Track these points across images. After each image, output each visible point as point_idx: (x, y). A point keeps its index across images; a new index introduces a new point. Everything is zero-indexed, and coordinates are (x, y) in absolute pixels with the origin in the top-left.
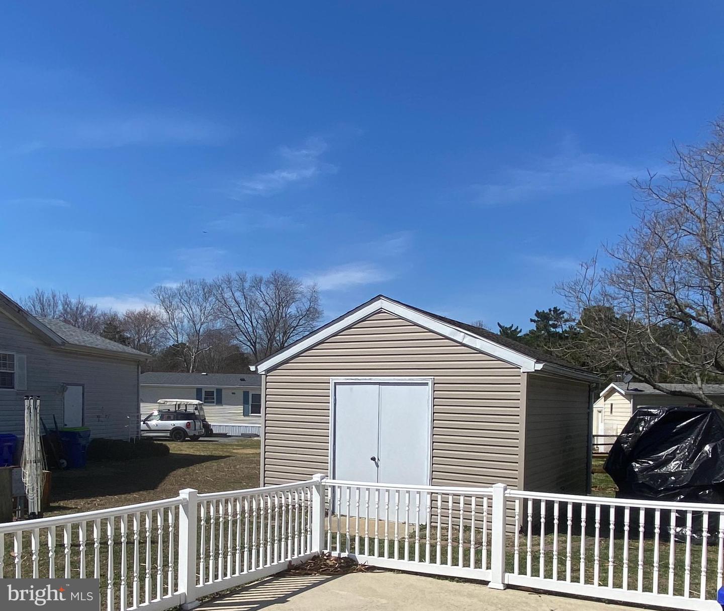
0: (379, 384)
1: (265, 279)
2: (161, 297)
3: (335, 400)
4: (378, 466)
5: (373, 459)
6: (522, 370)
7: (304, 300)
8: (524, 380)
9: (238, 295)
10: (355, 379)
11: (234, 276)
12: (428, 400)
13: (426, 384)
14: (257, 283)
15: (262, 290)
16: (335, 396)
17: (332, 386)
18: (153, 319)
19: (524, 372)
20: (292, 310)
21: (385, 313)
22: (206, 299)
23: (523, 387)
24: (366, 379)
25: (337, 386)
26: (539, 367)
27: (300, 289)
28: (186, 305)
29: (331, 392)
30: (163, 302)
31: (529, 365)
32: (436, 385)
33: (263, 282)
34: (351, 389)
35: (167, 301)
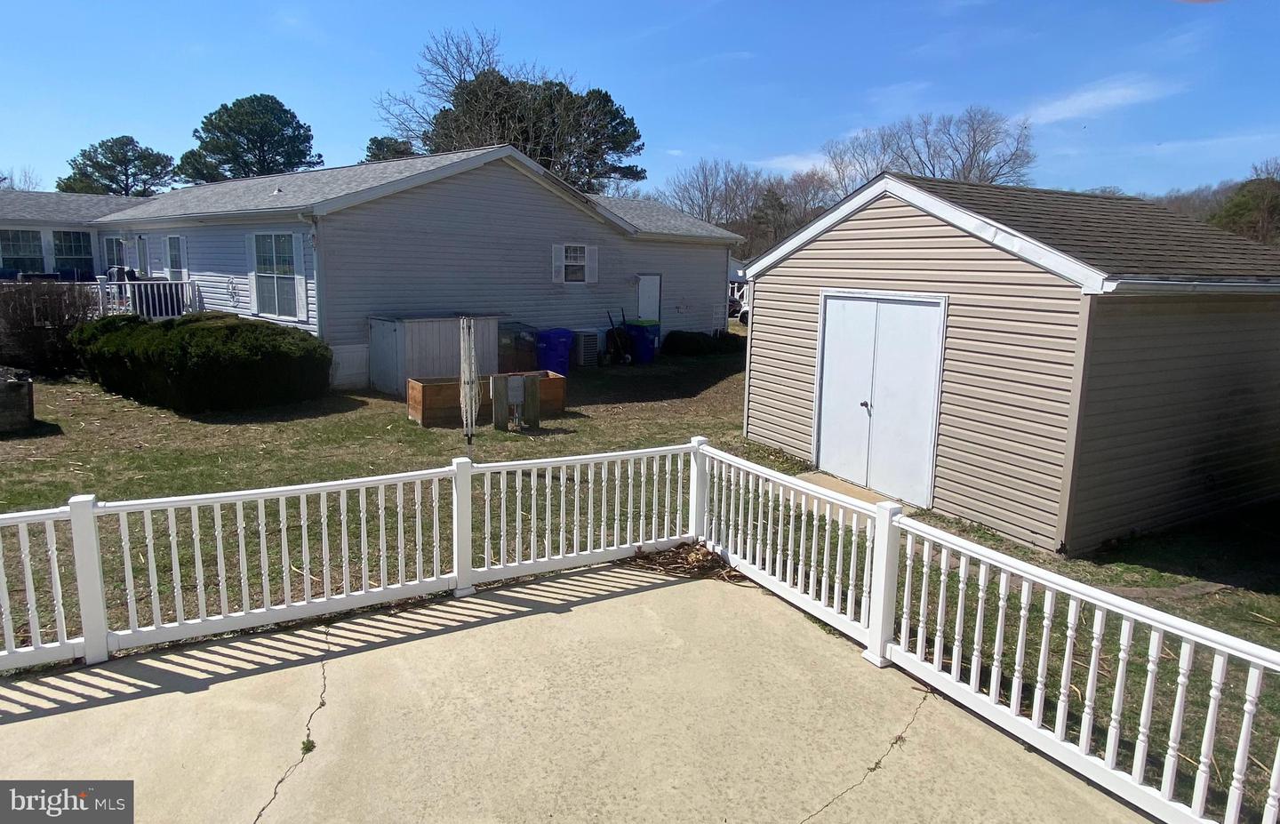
0: (878, 300)
1: (956, 118)
2: (832, 153)
3: (825, 319)
4: (870, 416)
5: (865, 404)
6: (1083, 291)
7: (1009, 141)
8: (1084, 308)
9: (919, 142)
10: (849, 293)
11: (916, 119)
12: (939, 328)
13: (937, 304)
14: (946, 124)
15: (952, 132)
16: (825, 313)
17: (821, 300)
18: (821, 180)
19: (1085, 295)
20: (992, 155)
21: (890, 197)
22: (884, 150)
23: (1083, 319)
24: (860, 293)
25: (828, 300)
26: (1111, 287)
27: (1005, 127)
28: (861, 159)
29: (820, 308)
30: (833, 158)
31: (1095, 281)
32: (951, 307)
33: (953, 122)
34: (844, 305)
35: (837, 159)
